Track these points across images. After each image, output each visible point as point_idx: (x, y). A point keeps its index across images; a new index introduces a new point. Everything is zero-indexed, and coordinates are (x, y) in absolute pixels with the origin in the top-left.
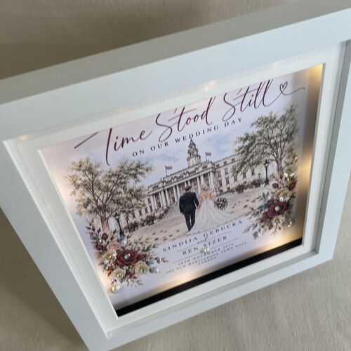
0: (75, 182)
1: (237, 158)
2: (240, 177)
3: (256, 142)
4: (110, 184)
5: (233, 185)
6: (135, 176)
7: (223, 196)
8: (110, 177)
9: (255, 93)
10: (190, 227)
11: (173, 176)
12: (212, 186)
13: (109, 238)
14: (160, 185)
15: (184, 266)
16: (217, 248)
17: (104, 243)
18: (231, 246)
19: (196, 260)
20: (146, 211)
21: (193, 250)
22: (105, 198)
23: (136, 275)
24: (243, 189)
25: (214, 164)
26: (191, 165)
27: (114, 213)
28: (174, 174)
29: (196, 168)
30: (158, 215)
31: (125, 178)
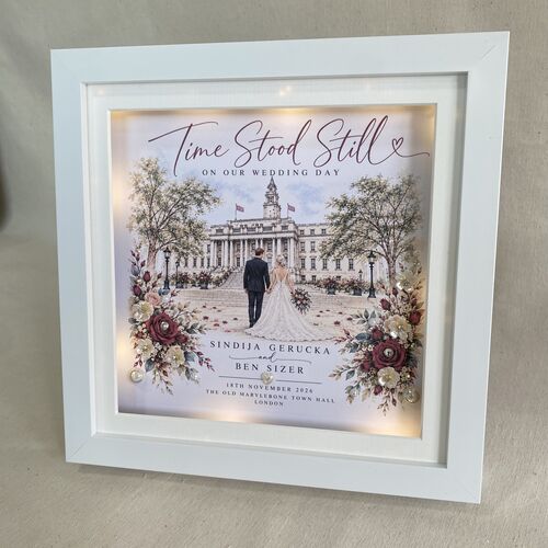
0: (137, 183)
1: (329, 230)
2: (331, 264)
3: (357, 215)
4: (171, 202)
5: (321, 276)
6: (199, 203)
7: (305, 288)
8: (173, 192)
9: (358, 140)
10: (253, 321)
11: (244, 223)
12: (291, 263)
13: (151, 282)
14: (226, 231)
15: (234, 393)
16: (287, 385)
17: (144, 288)
18: (309, 395)
19: (253, 391)
20: (202, 264)
21: (250, 367)
22: (161, 220)
23: (167, 369)
24: (335, 289)
25: (297, 227)
26: (268, 217)
27: (165, 247)
28: (245, 221)
29: (273, 224)
30: (215, 277)
31: (188, 201)
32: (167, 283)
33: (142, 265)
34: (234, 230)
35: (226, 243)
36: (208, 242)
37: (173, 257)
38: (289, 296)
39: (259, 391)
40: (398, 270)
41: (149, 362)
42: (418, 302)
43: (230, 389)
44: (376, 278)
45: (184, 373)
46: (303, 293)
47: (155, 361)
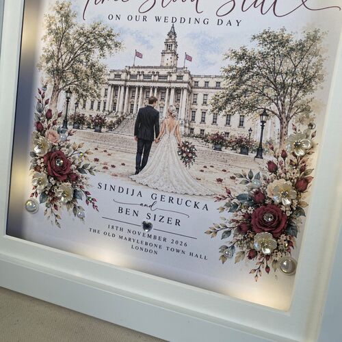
0: (50, 25)
1: (224, 83)
3: (255, 70)
5: (210, 130)
6: (102, 46)
7: (192, 141)
8: (80, 34)
11: (141, 70)
12: (182, 114)
13: (52, 120)
14: (123, 76)
15: (114, 235)
16: (163, 235)
17: (45, 125)
19: (131, 236)
20: (99, 107)
21: (131, 212)
22: (66, 61)
23: (58, 204)
24: (222, 145)
25: (192, 78)
26: (165, 65)
27: (67, 87)
28: (142, 67)
29: (169, 73)
30: (109, 121)
31: (92, 44)
32: (65, 122)
33: (46, 103)
34: (132, 76)
35: (123, 88)
36: (106, 86)
37: (74, 97)
38: (175, 148)
39: (136, 237)
40: (291, 131)
41: (44, 194)
42: (308, 168)
44: (266, 138)
45: (71, 209)
46: (190, 146)
47: (48, 194)
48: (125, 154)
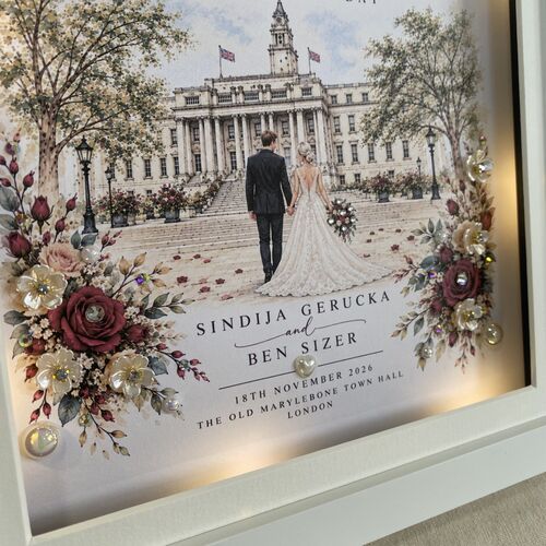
1: (373, 95)
2: (380, 152)
4: (82, 39)
5: (368, 173)
6: (145, 41)
7: (345, 197)
8: (85, 14)
11: (236, 84)
12: (323, 155)
13: (53, 220)
14: (204, 99)
15: (250, 412)
17: (35, 236)
18: (368, 375)
19: (283, 396)
20: (164, 169)
21: (274, 354)
22: (62, 78)
23: (111, 405)
24: (388, 192)
25: (325, 91)
26: (278, 71)
27: (79, 137)
28: (238, 79)
29: (288, 85)
30: (193, 194)
31: (121, 37)
32: (89, 218)
33: (28, 183)
34: (221, 97)
35: (207, 124)
36: (172, 124)
37: (99, 159)
40: (463, 153)
41: (68, 401)
42: (488, 197)
43: (243, 407)
44: (439, 168)
45: (148, 403)
46: (344, 206)
47: (81, 395)
48: (238, 251)
